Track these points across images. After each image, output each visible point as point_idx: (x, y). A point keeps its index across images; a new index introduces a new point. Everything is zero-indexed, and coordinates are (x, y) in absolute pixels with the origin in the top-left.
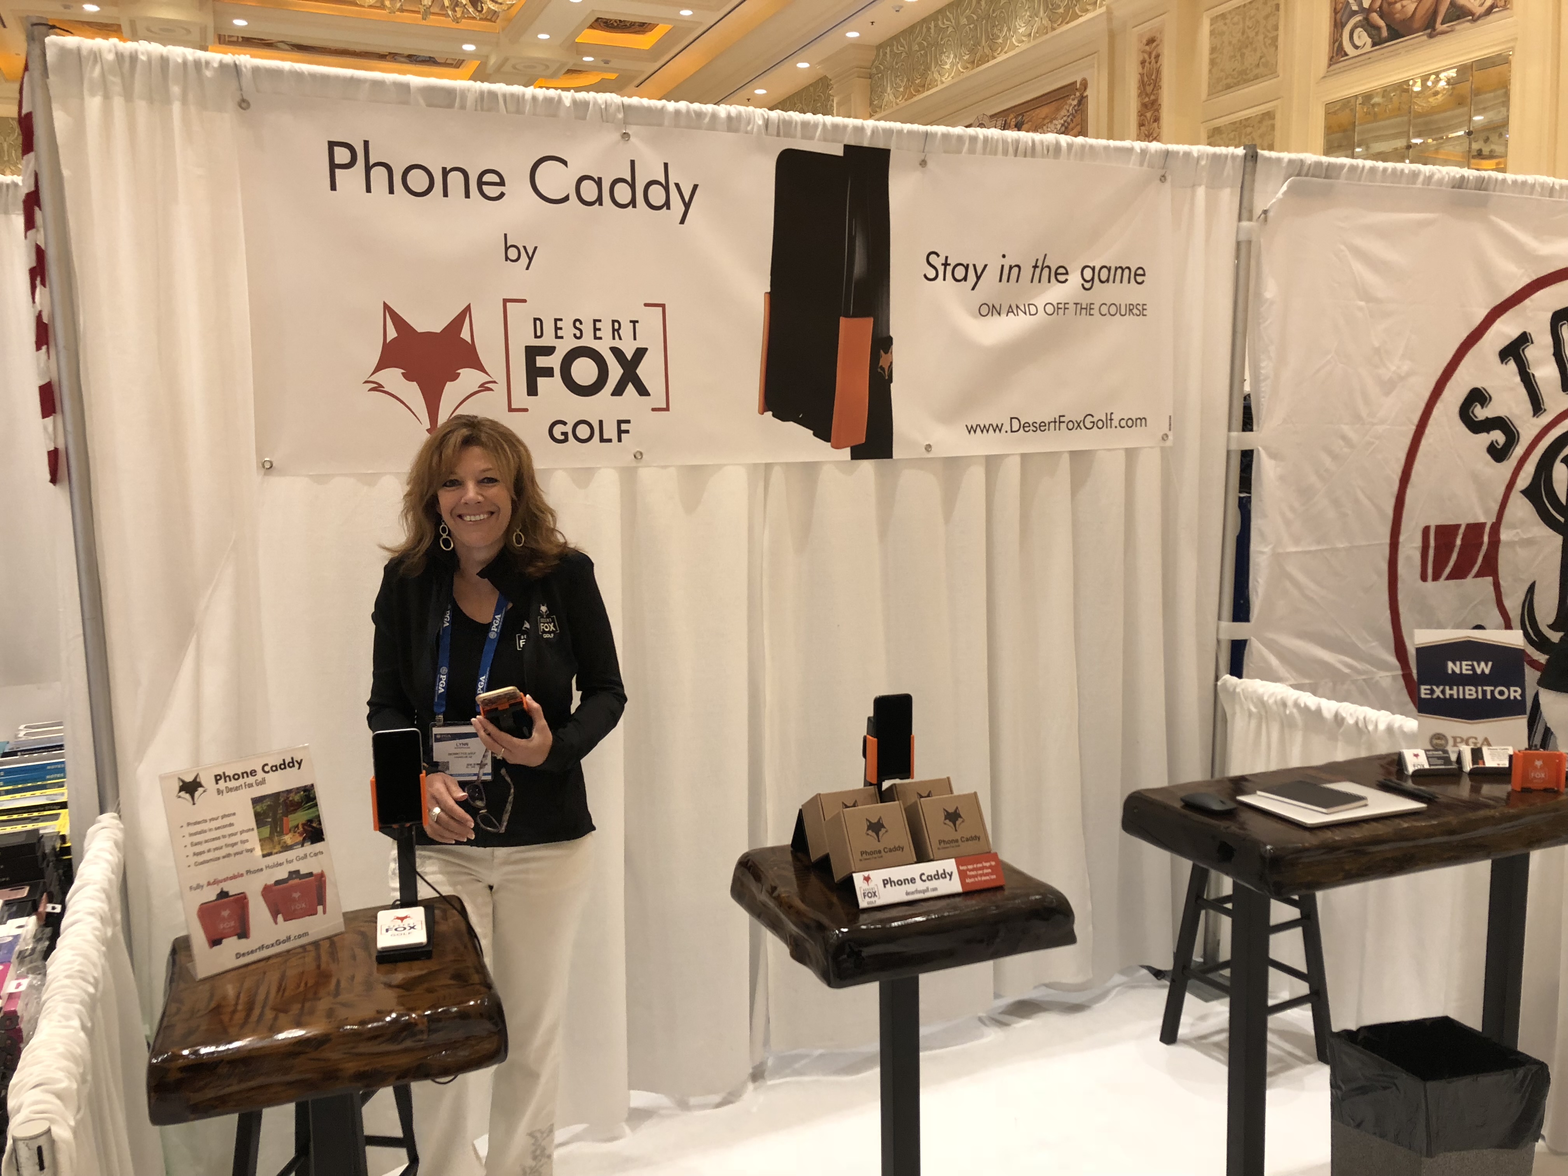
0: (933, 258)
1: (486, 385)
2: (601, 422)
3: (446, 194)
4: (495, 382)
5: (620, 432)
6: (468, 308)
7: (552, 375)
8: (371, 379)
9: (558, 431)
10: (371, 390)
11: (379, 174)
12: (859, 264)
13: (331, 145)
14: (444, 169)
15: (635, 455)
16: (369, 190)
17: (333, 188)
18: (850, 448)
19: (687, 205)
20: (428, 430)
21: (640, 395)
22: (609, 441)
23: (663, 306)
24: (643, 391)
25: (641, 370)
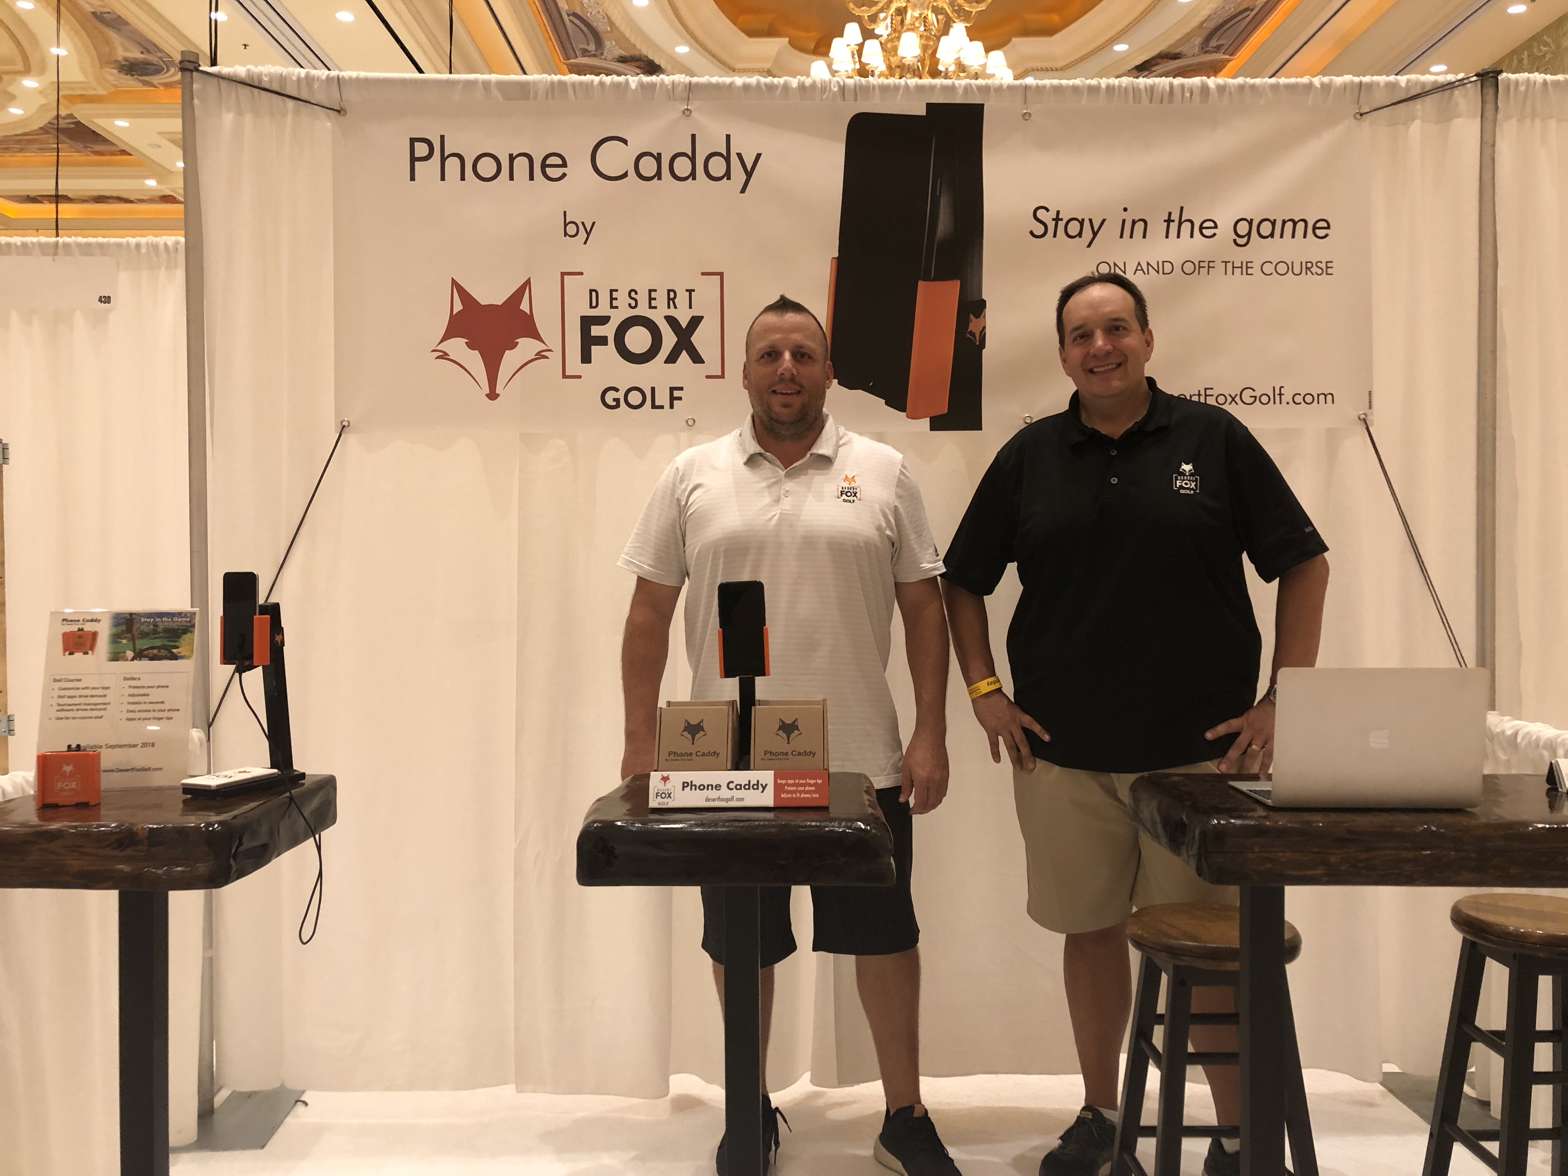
0: (1041, 214)
1: (542, 354)
2: (653, 389)
3: (511, 178)
4: (550, 350)
5: (673, 399)
6: (528, 282)
7: (606, 344)
8: (439, 348)
9: (610, 397)
10: (438, 358)
11: (453, 165)
12: (944, 225)
13: (413, 141)
14: (511, 155)
15: (687, 422)
16: (443, 179)
17: (413, 178)
18: (929, 418)
19: (749, 174)
20: (487, 395)
21: (694, 363)
22: (662, 407)
23: (721, 274)
24: (697, 358)
25: (696, 339)
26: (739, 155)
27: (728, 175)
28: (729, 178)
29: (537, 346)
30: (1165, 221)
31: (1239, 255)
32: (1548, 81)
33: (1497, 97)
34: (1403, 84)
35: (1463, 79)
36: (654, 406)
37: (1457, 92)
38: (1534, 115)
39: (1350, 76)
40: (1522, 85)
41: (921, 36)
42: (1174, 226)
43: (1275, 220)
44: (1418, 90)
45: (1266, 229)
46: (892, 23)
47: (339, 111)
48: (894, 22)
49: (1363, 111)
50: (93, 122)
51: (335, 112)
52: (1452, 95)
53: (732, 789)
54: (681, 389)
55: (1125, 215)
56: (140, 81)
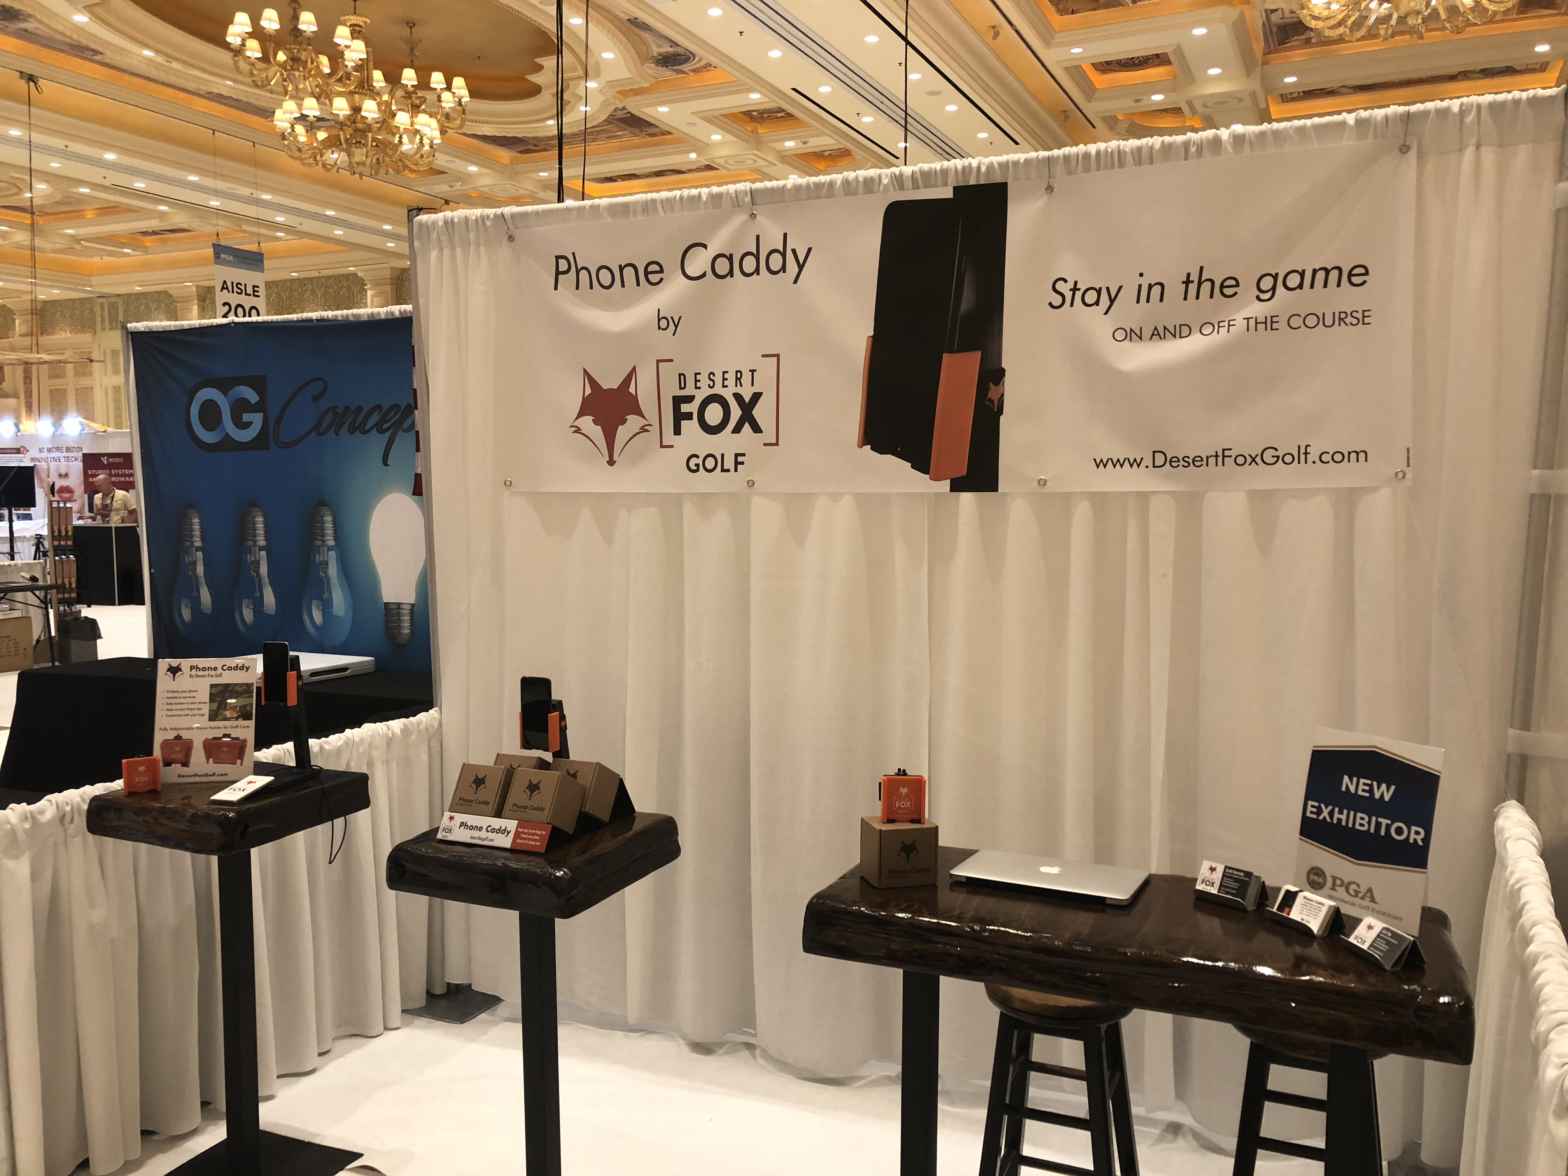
0: (1060, 286)
1: (646, 428)
2: (722, 455)
4: (651, 425)
5: (737, 463)
6: (634, 369)
7: (692, 419)
8: (574, 424)
9: (693, 463)
10: (574, 432)
11: (584, 274)
12: (968, 300)
13: (557, 259)
14: (622, 266)
15: (748, 483)
16: (578, 288)
17: (557, 288)
18: (949, 481)
19: (801, 268)
20: (607, 462)
21: (755, 432)
22: (730, 470)
23: (778, 356)
24: (757, 429)
25: (757, 413)
26: (794, 251)
27: (784, 269)
29: (641, 422)
30: (1183, 282)
31: (1263, 311)
34: (1456, 109)
39: (1397, 107)
42: (1193, 288)
43: (1304, 271)
45: (1294, 280)
50: (644, 112)
53: (488, 832)
55: (1140, 280)
56: (673, 70)
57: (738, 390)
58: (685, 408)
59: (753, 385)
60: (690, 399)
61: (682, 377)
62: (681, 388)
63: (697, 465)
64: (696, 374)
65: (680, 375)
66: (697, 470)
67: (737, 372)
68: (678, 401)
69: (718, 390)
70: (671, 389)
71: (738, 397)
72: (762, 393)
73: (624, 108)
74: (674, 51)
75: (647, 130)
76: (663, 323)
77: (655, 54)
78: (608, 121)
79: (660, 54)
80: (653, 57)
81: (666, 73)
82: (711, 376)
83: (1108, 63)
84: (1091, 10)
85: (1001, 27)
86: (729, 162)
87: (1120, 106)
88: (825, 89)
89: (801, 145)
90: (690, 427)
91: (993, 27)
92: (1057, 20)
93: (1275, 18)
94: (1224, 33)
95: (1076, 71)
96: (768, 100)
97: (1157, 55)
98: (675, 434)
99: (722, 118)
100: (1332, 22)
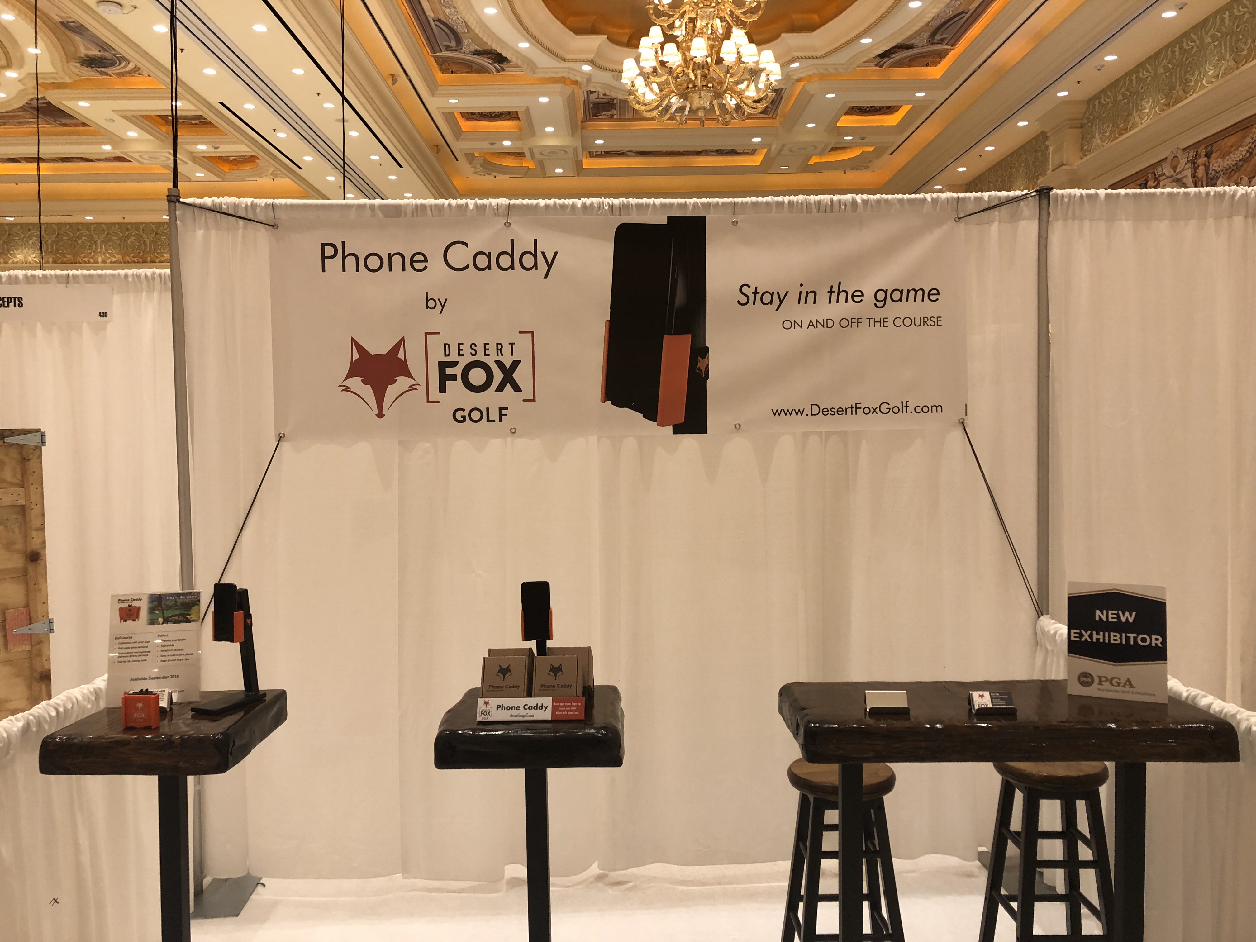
0: (745, 290)
1: (414, 387)
2: (488, 409)
3: (390, 270)
4: (418, 385)
5: (501, 415)
6: (403, 339)
7: (456, 380)
8: (345, 383)
9: (459, 415)
10: (343, 390)
11: (350, 260)
12: (680, 298)
13: (323, 245)
14: (390, 254)
15: (511, 430)
16: (344, 270)
17: (324, 270)
18: (671, 427)
19: (550, 266)
20: (376, 415)
21: (515, 391)
22: (494, 421)
23: (532, 333)
24: (517, 388)
25: (515, 376)
26: (543, 253)
27: (535, 266)
28: (536, 269)
29: (410, 382)
30: (828, 292)
31: (879, 314)
32: (1084, 195)
33: (1049, 206)
34: (986, 198)
35: (1027, 194)
36: (489, 420)
37: (1022, 203)
38: (1074, 218)
39: (951, 193)
40: (1066, 198)
41: (709, 39)
42: (834, 295)
43: (902, 290)
44: (996, 203)
45: (896, 296)
46: (686, 28)
47: (273, 226)
48: (688, 27)
49: (960, 216)
50: (63, 104)
51: (271, 227)
52: (1019, 204)
53: (526, 709)
54: (507, 409)
55: (801, 289)
56: (98, 72)
57: (500, 358)
58: (449, 371)
59: (512, 355)
60: (454, 364)
61: (447, 347)
62: (446, 355)
63: (464, 417)
64: (459, 345)
65: (445, 345)
66: (464, 421)
67: (497, 344)
68: (443, 366)
69: (480, 357)
70: (437, 356)
71: (500, 364)
72: (520, 361)
73: (44, 98)
74: (102, 56)
75: (61, 120)
76: (431, 303)
77: (82, 55)
78: (22, 109)
79: (87, 56)
80: (81, 57)
81: (89, 73)
82: (473, 346)
83: (472, 113)
84: (465, 73)
85: (398, 76)
86: (145, 157)
87: (480, 146)
88: (249, 106)
89: (213, 150)
90: (455, 387)
91: (393, 75)
92: (440, 76)
93: (593, 97)
94: (560, 102)
95: (449, 117)
96: (195, 108)
97: (509, 113)
98: (440, 392)
99: (140, 118)
100: (650, 108)
